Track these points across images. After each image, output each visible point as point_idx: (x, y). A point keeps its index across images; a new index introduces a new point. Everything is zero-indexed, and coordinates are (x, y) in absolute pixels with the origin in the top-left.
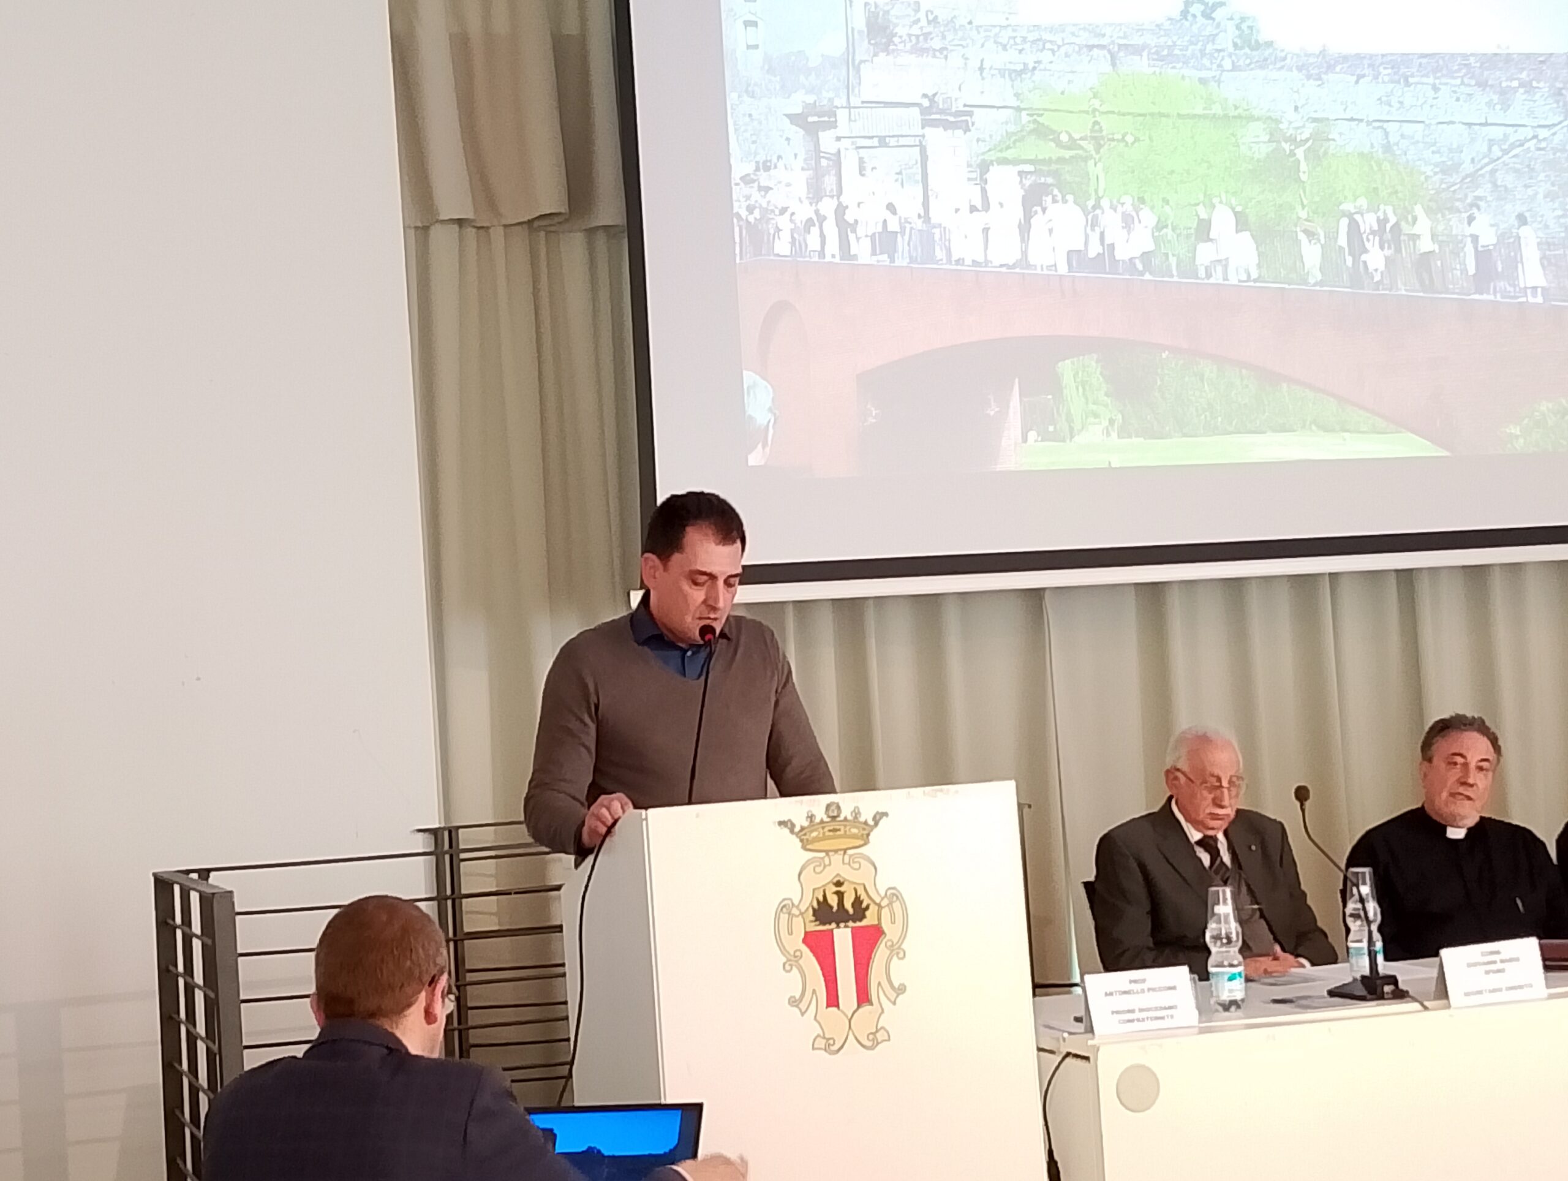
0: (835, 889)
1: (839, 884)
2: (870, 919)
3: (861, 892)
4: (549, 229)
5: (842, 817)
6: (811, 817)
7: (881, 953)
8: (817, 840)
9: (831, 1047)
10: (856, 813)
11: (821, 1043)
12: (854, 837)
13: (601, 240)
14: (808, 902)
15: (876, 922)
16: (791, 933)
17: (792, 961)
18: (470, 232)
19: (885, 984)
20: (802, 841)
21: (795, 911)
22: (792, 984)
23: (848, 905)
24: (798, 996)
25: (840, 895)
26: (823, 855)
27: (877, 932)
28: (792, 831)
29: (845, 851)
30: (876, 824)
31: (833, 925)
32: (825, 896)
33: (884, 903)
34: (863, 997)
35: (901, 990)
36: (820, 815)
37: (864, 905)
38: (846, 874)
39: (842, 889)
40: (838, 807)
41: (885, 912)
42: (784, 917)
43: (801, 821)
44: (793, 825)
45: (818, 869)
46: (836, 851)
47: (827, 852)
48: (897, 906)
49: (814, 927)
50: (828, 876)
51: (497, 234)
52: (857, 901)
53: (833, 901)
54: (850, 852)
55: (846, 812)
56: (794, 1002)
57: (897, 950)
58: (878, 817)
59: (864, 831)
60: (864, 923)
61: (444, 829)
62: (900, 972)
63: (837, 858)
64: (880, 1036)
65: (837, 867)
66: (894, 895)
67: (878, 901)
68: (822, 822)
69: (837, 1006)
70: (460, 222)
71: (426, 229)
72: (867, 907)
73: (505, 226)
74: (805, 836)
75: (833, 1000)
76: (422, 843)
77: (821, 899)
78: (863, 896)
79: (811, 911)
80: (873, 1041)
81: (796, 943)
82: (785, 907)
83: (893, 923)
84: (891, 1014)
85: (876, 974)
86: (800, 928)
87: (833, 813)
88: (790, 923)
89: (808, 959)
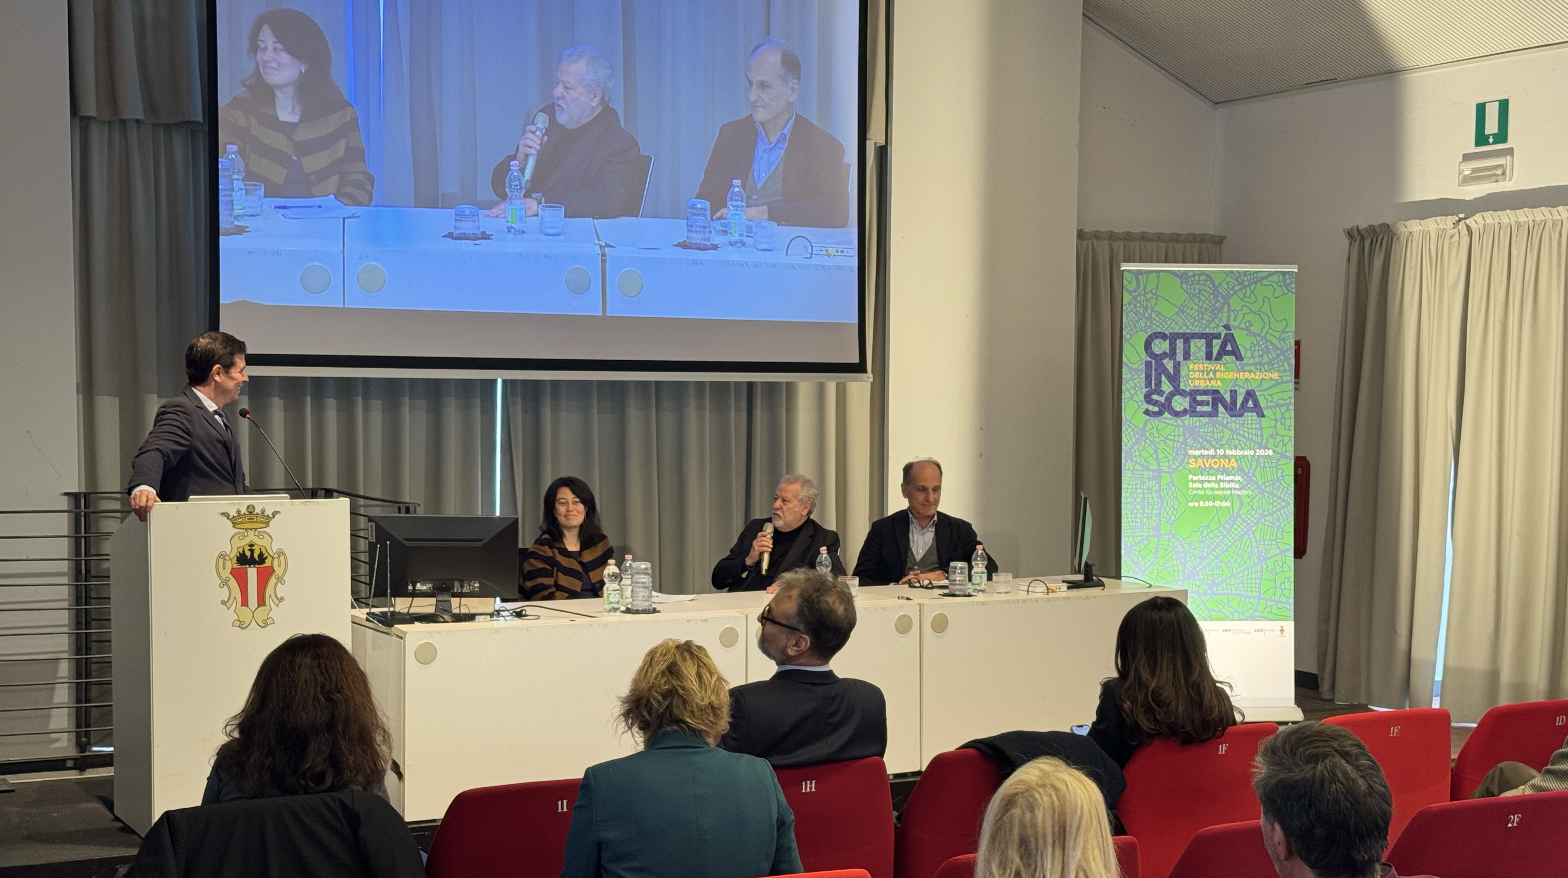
0: (249, 548)
1: (251, 545)
2: (268, 563)
3: (263, 550)
5: (255, 512)
6: (239, 512)
7: (273, 581)
8: (241, 523)
9: (242, 625)
10: (263, 511)
11: (237, 623)
12: (262, 522)
14: (234, 554)
15: (270, 565)
16: (224, 569)
17: (224, 582)
19: (273, 596)
20: (233, 523)
21: (227, 558)
22: (224, 594)
23: (256, 556)
24: (226, 600)
25: (252, 551)
26: (244, 531)
27: (271, 570)
28: (228, 518)
29: (256, 529)
30: (274, 517)
31: (247, 566)
32: (244, 551)
33: (276, 556)
34: (261, 602)
35: (281, 599)
36: (244, 510)
37: (264, 557)
38: (256, 540)
39: (253, 548)
40: (254, 507)
41: (276, 562)
42: (221, 561)
43: (233, 513)
44: (229, 515)
45: (241, 538)
46: (251, 529)
47: (246, 529)
48: (282, 558)
49: (236, 566)
50: (247, 541)
52: (261, 555)
53: (248, 554)
54: (258, 530)
55: (258, 510)
56: (224, 603)
57: (280, 580)
58: (275, 514)
59: (267, 520)
60: (264, 565)
62: (281, 590)
63: (251, 533)
64: (269, 621)
65: (251, 537)
66: (281, 553)
67: (272, 555)
68: (245, 514)
69: (247, 606)
72: (266, 557)
74: (235, 521)
75: (245, 602)
77: (242, 553)
78: (264, 552)
79: (236, 558)
80: (265, 624)
81: (226, 574)
82: (222, 556)
83: (279, 566)
84: (276, 612)
85: (269, 591)
86: (229, 566)
87: (251, 509)
88: (224, 564)
89: (233, 583)
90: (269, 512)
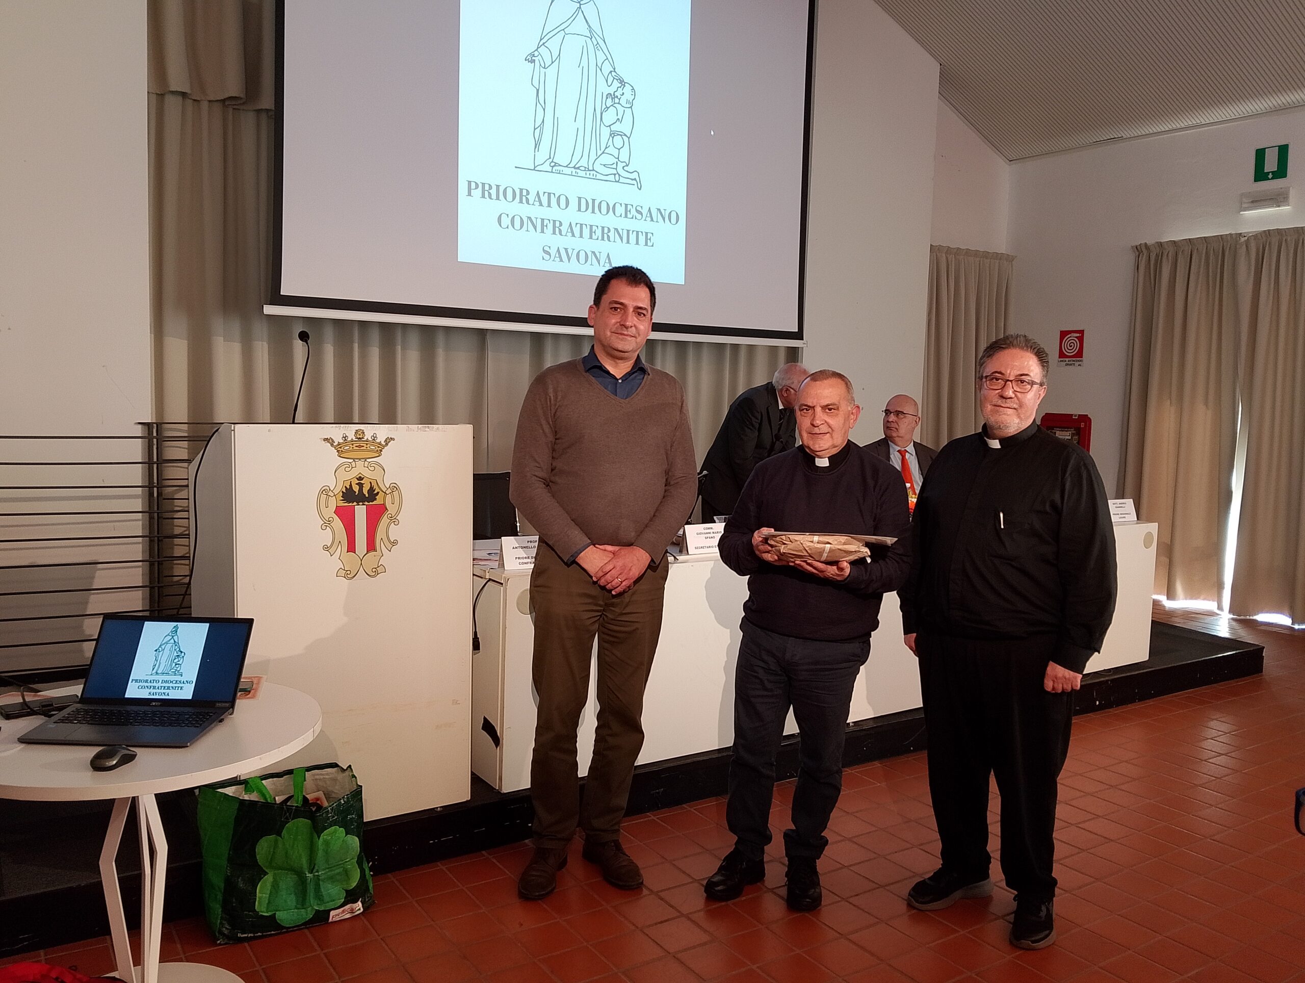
0: (358, 481)
1: (360, 479)
2: (379, 501)
3: (374, 484)
4: (235, 107)
6: (345, 438)
7: (384, 520)
8: (347, 451)
9: (349, 575)
10: (374, 437)
11: (343, 573)
12: (373, 451)
13: (264, 117)
14: (339, 488)
15: (382, 503)
16: (327, 506)
17: (327, 523)
18: (189, 102)
20: (338, 451)
21: (331, 494)
22: (327, 537)
23: (365, 492)
24: (329, 544)
25: (361, 486)
26: (351, 460)
27: (383, 509)
28: (332, 445)
29: (366, 459)
30: (387, 444)
31: (355, 503)
32: (351, 485)
33: (389, 491)
34: (371, 546)
35: (395, 543)
36: (351, 436)
37: (376, 492)
38: (366, 473)
39: (362, 482)
40: (363, 433)
41: (388, 498)
42: (323, 496)
43: (338, 439)
44: (333, 441)
45: (347, 469)
46: (360, 459)
47: (354, 459)
48: (396, 493)
49: (342, 504)
50: (354, 473)
51: (205, 105)
52: (371, 490)
53: (356, 489)
54: (368, 460)
55: (368, 436)
56: (326, 548)
57: (394, 520)
59: (379, 449)
60: (375, 503)
61: (154, 423)
62: (394, 532)
64: (380, 569)
65: (360, 468)
66: (395, 488)
67: (384, 490)
68: (352, 441)
69: (354, 551)
70: (184, 95)
71: (162, 95)
72: (378, 493)
73: (210, 101)
74: (340, 449)
75: (351, 548)
76: (139, 431)
77: (348, 487)
78: (375, 487)
79: (341, 494)
80: (375, 572)
81: (330, 512)
82: (325, 491)
83: (392, 502)
84: (387, 557)
85: (380, 533)
86: (333, 504)
87: (360, 436)
88: (327, 501)
89: (338, 524)
90: (381, 439)
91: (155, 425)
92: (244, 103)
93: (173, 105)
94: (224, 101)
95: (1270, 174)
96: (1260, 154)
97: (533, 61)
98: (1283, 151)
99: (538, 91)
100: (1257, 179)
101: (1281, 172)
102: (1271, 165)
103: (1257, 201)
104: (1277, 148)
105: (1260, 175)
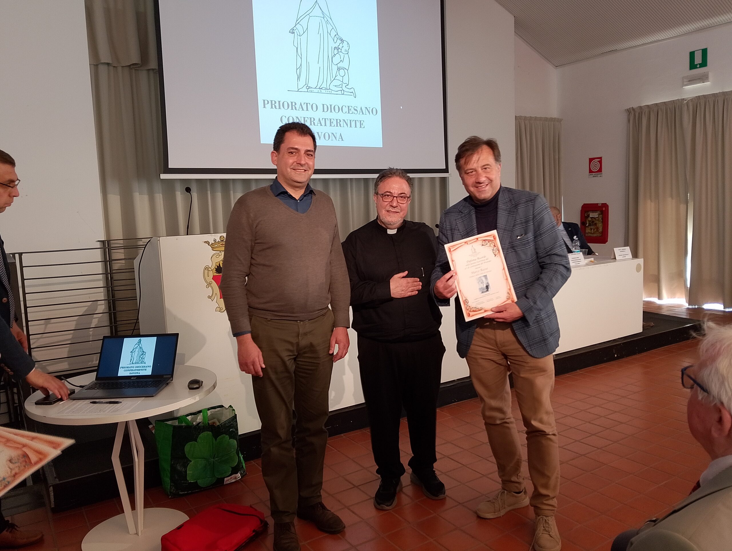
4: (136, 69)
6: (215, 240)
8: (216, 247)
9: (222, 310)
11: (218, 309)
13: (151, 73)
14: (214, 267)
16: (208, 277)
17: (209, 285)
18: (111, 68)
20: (212, 248)
21: (210, 269)
22: (209, 292)
24: (210, 295)
26: (219, 252)
28: (209, 245)
32: (219, 265)
36: (218, 239)
40: (224, 238)
42: (206, 271)
44: (209, 243)
45: (217, 256)
49: (215, 274)
50: (221, 259)
51: (120, 69)
56: (209, 297)
61: (106, 240)
68: (219, 242)
70: (108, 64)
71: (97, 65)
73: (122, 67)
74: (213, 246)
76: (98, 245)
77: (218, 265)
79: (215, 269)
81: (210, 279)
82: (206, 268)
86: (211, 274)
87: (222, 239)
88: (208, 273)
89: (215, 285)
91: (107, 242)
92: (141, 66)
93: (103, 69)
94: (130, 66)
95: (698, 65)
96: (692, 55)
97: (294, 33)
98: (704, 52)
99: (297, 48)
100: (691, 69)
101: (704, 64)
102: (698, 60)
103: (692, 80)
104: (701, 50)
105: (693, 66)
